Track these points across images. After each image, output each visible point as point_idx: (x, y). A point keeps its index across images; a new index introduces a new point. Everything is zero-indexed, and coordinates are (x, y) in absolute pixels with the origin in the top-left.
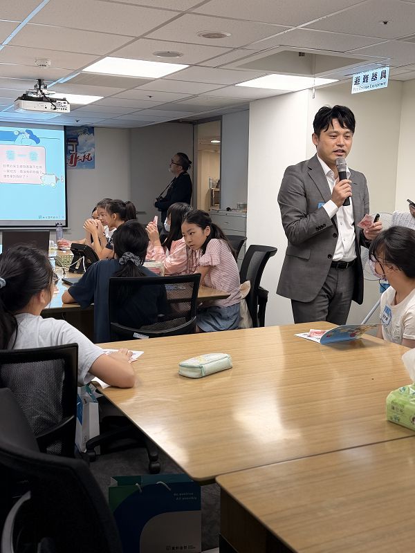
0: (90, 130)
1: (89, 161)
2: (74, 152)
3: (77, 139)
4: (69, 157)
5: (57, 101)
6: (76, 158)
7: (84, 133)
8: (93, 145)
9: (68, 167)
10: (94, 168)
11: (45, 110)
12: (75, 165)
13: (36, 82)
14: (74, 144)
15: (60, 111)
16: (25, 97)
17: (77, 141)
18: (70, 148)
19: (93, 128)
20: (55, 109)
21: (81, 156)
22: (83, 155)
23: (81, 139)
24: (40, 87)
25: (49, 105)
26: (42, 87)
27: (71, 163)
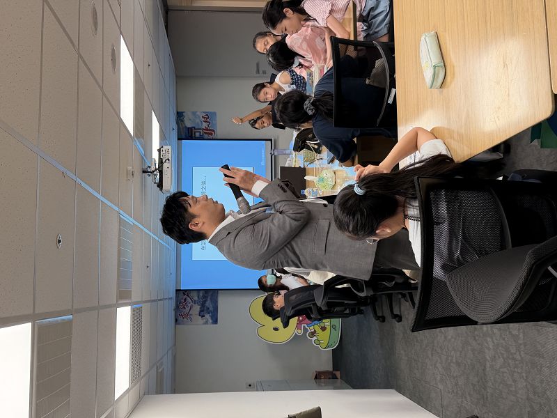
0: (180, 115)
1: (208, 117)
2: (201, 131)
3: (189, 128)
4: (206, 136)
5: (162, 157)
6: (207, 129)
7: (183, 121)
8: (194, 113)
9: (215, 137)
10: (215, 113)
11: (170, 168)
12: (213, 131)
13: (146, 174)
14: (194, 131)
15: (170, 156)
16: (160, 185)
17: (191, 128)
18: (197, 135)
19: (178, 113)
20: (169, 159)
21: (205, 125)
22: (204, 123)
23: (188, 124)
24: (149, 172)
25: (165, 165)
26: (149, 170)
27: (211, 134)
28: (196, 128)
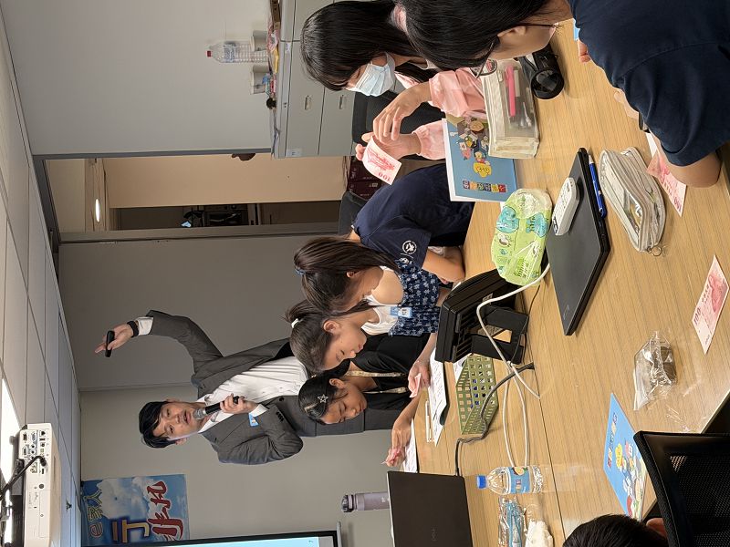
0: (88, 491)
1: (165, 489)
3: (112, 521)
6: (160, 520)
7: (96, 505)
9: (184, 538)
11: (47, 487)
12: (178, 523)
15: (48, 449)
17: (119, 521)
20: (43, 462)
22: (152, 505)
27: (173, 532)
28: (132, 518)
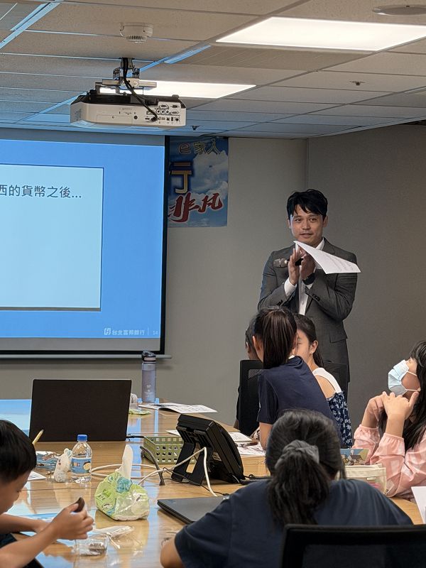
0: (220, 143)
2: (185, 190)
3: (192, 163)
4: (173, 201)
5: (160, 103)
6: (189, 203)
8: (224, 176)
9: (171, 222)
11: (135, 122)
12: (185, 219)
13: (118, 65)
14: (186, 173)
15: (164, 123)
16: (94, 97)
17: (191, 168)
18: (176, 181)
19: (226, 138)
20: (154, 119)
21: (198, 198)
22: (203, 196)
23: (201, 162)
24: (125, 73)
25: (142, 112)
26: (130, 73)
27: (177, 214)
